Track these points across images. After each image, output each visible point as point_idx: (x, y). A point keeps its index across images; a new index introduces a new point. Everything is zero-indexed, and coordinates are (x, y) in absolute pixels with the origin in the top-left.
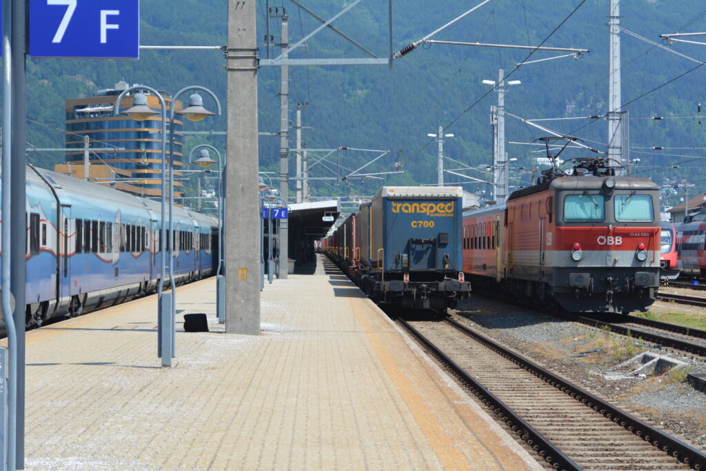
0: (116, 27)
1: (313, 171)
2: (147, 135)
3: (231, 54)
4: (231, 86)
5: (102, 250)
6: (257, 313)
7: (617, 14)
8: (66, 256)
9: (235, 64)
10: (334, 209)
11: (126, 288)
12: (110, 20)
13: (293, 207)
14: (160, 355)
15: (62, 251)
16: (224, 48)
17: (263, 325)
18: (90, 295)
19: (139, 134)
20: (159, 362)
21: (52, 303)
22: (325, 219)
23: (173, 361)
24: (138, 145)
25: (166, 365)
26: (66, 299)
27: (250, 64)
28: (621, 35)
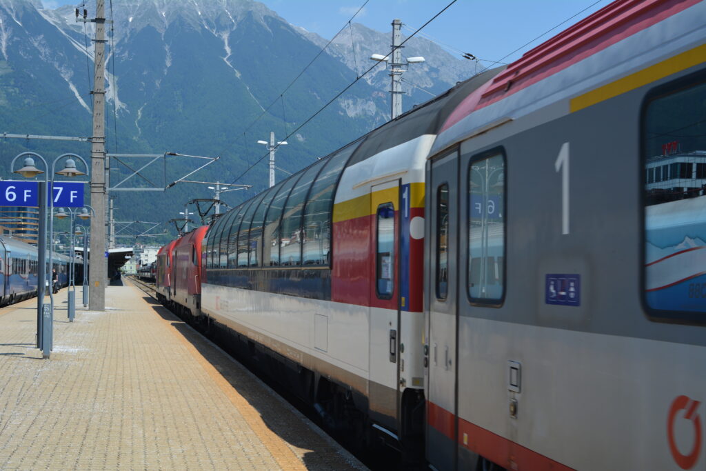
0: (76, 197)
1: (116, 229)
3: (93, 185)
4: (92, 199)
5: (22, 273)
6: (103, 302)
7: (273, 159)
8: (8, 275)
9: (94, 190)
10: (132, 252)
12: (74, 194)
13: (111, 251)
14: (68, 317)
15: (7, 273)
16: (90, 183)
17: (106, 308)
20: (68, 320)
21: (3, 297)
22: (127, 257)
23: (74, 320)
25: (71, 321)
26: (8, 296)
27: (102, 190)
28: (275, 169)
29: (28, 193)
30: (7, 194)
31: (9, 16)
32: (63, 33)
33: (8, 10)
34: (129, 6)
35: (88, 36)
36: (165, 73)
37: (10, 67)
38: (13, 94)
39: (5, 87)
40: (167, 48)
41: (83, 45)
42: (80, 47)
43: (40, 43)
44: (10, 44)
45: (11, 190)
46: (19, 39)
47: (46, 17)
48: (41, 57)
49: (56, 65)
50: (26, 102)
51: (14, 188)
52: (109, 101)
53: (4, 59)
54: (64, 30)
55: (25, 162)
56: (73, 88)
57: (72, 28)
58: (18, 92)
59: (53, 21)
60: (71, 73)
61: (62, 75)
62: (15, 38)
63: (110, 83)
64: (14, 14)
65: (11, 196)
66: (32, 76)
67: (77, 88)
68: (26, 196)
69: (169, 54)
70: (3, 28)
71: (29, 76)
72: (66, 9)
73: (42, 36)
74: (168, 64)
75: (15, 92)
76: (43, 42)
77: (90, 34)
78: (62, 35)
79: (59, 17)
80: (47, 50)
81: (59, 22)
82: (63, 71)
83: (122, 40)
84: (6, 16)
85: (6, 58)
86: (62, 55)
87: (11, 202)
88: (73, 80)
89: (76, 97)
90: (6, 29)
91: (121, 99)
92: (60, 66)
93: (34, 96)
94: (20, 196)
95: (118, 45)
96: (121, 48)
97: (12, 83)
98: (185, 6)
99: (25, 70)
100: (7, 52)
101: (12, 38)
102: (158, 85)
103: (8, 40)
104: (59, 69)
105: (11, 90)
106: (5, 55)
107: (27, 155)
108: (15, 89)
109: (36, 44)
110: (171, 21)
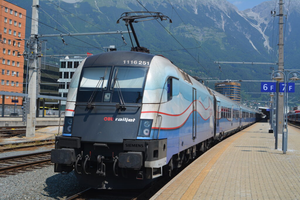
0: (291, 88)
2: (233, 91)
5: (228, 118)
11: (234, 129)
18: (225, 132)
19: (231, 91)
24: (231, 93)
26: (241, 126)
29: (272, 87)
30: (264, 87)
31: (225, 14)
32: (247, 20)
33: (225, 12)
34: (273, 7)
35: (257, 21)
36: (289, 34)
37: (226, 35)
38: (227, 45)
39: (224, 43)
40: (289, 24)
41: (255, 24)
42: (253, 25)
43: (237, 25)
44: (226, 25)
45: (265, 86)
46: (229, 23)
47: (240, 14)
48: (238, 30)
49: (244, 33)
50: (232, 48)
51: (267, 85)
52: (266, 47)
53: (223, 31)
54: (247, 19)
55: (277, 75)
56: (251, 42)
57: (250, 18)
58: (229, 44)
59: (243, 16)
60: (250, 36)
61: (246, 37)
62: (228, 23)
63: (266, 39)
64: (227, 14)
65: (265, 88)
66: (234, 38)
67: (252, 42)
68: (271, 88)
69: (290, 26)
70: (223, 19)
71: (233, 38)
72: (248, 10)
73: (238, 22)
74: (290, 30)
75: (228, 44)
76: (238, 24)
77: (257, 20)
78: (246, 20)
79: (244, 13)
80: (240, 27)
81: (245, 16)
82: (247, 35)
83: (271, 22)
84: (224, 14)
85: (224, 31)
86: (246, 29)
87: (265, 90)
88: (251, 39)
89: (252, 45)
90: (224, 20)
91: (270, 46)
92: (245, 33)
93: (235, 46)
94: (269, 88)
95: (269, 24)
96: (270, 25)
97: (227, 41)
98: (297, 6)
99: (232, 36)
100: (224, 29)
101: (227, 23)
102: (286, 40)
103: (225, 24)
104: (245, 35)
105: (226, 44)
106: (224, 30)
107: (278, 72)
108: (228, 43)
109: (236, 25)
110: (291, 13)
